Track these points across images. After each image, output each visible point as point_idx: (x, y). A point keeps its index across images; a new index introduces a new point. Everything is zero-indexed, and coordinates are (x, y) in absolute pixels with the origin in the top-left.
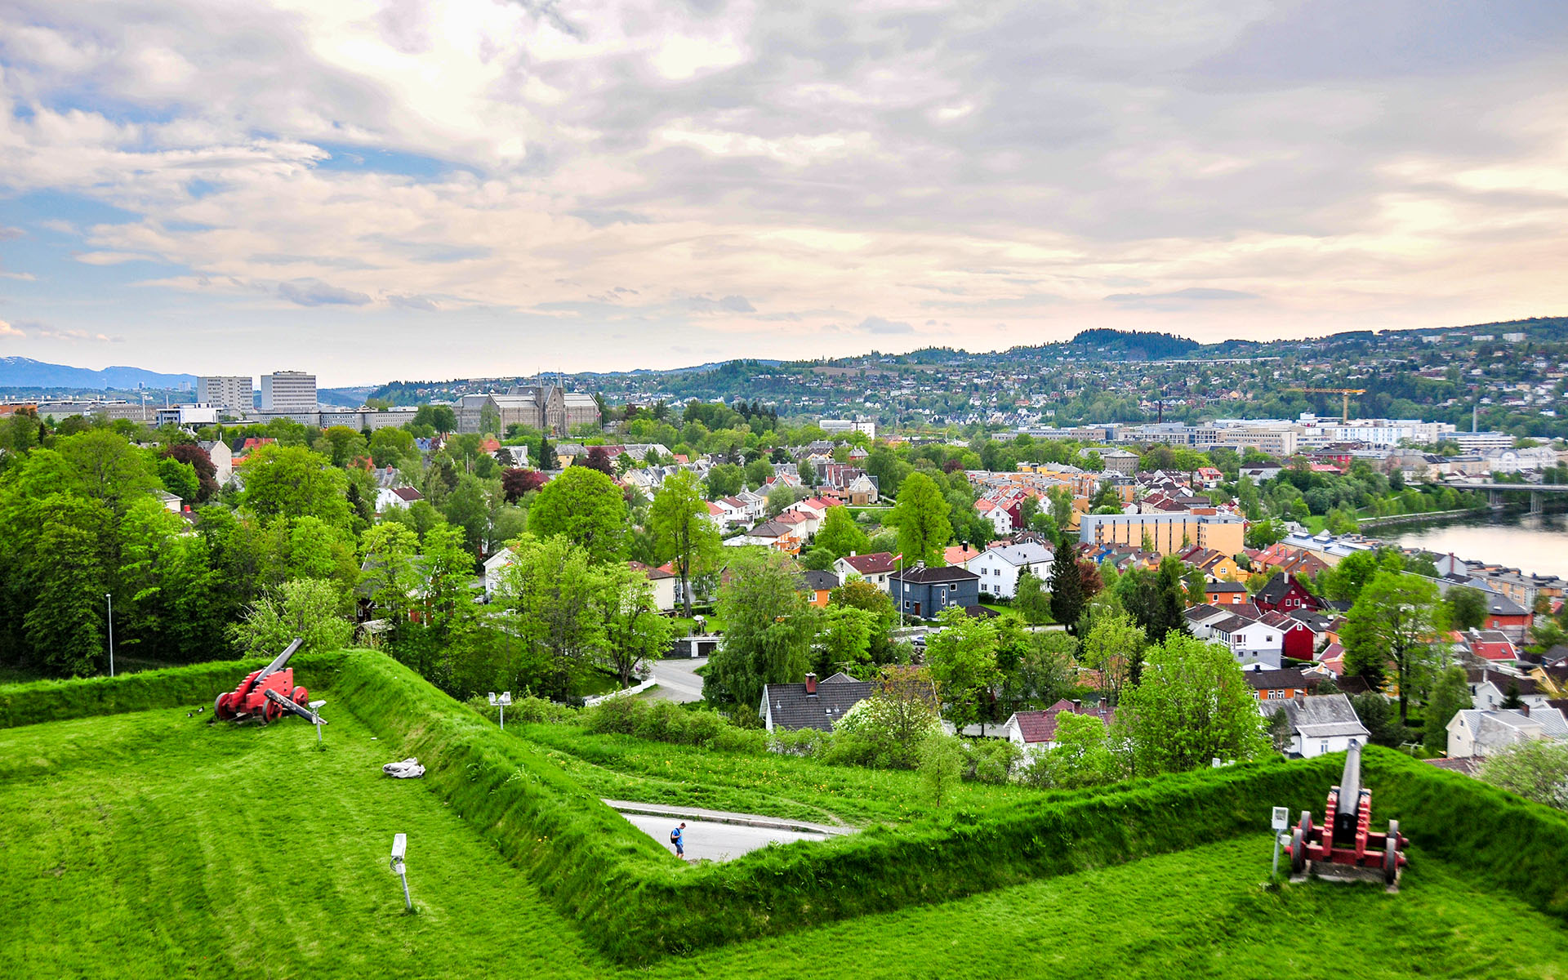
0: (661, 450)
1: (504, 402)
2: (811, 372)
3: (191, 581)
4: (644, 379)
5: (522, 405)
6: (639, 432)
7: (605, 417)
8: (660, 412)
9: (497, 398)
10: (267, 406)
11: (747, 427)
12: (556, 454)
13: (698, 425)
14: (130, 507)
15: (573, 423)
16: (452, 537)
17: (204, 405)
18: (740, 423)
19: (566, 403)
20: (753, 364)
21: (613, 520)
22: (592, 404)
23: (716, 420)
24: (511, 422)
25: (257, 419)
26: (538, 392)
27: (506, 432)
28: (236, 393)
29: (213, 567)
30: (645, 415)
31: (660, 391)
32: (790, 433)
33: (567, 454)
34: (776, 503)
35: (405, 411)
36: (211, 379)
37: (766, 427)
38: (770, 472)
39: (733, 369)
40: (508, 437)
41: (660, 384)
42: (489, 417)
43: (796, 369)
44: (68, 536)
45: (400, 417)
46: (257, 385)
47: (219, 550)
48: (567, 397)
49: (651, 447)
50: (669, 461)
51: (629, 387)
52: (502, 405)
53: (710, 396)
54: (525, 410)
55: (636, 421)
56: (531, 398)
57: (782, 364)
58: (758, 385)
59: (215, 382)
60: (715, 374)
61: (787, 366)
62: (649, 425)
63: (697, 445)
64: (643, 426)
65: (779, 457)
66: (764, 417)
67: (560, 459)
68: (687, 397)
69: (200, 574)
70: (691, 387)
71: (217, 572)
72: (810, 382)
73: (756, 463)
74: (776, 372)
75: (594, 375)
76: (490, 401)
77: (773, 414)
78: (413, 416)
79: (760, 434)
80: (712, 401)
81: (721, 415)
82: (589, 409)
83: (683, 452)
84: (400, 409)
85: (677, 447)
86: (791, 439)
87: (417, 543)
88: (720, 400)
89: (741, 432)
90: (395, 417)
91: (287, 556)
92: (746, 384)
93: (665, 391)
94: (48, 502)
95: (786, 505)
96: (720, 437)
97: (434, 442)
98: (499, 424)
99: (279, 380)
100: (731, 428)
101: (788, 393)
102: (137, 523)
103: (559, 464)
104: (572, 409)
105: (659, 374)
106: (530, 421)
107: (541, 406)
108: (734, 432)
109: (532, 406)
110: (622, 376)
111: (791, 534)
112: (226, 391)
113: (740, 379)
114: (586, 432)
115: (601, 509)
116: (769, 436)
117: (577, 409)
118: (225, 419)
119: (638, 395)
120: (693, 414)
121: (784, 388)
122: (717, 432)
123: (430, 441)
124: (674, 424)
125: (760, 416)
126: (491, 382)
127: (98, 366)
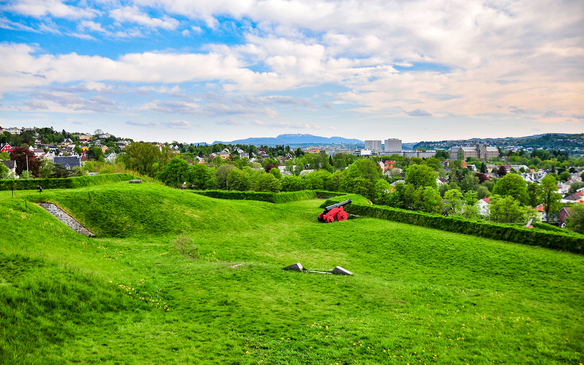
0: (525, 167)
1: (466, 149)
2: (580, 138)
3: (395, 204)
4: (511, 141)
5: (472, 151)
6: (514, 160)
7: (501, 155)
8: (522, 153)
9: (463, 148)
10: (386, 150)
11: (556, 159)
12: (486, 168)
13: (537, 158)
14: (377, 182)
15: (489, 157)
16: (474, 195)
17: (368, 149)
18: (553, 157)
19: (487, 150)
20: (556, 135)
21: (523, 192)
22: (497, 150)
23: (544, 157)
24: (468, 156)
25: (384, 154)
26: (478, 146)
27: (466, 159)
28: (376, 145)
29: (401, 200)
30: (516, 154)
31: (518, 145)
32: (575, 162)
33: (490, 168)
34: (573, 188)
35: (431, 152)
36: (369, 141)
37: (563, 159)
38: (569, 176)
39: (547, 138)
40: (467, 161)
41: (517, 143)
42: (460, 154)
43: (573, 137)
44: (361, 189)
45: (430, 154)
46: (383, 143)
47: (402, 195)
48: (487, 148)
49: (522, 166)
50: (528, 171)
51: (506, 144)
52: (465, 151)
53: (537, 147)
54: (473, 152)
55: (513, 157)
56: (475, 148)
57: (567, 135)
58: (557, 143)
59: (370, 142)
60: (539, 139)
61: (569, 136)
62: (518, 158)
63: (537, 166)
64: (516, 158)
65: (572, 171)
66: (563, 156)
67: (488, 169)
68: (528, 147)
69: (397, 202)
70: (530, 144)
71: (402, 202)
72: (579, 142)
73: (563, 173)
74: (564, 138)
75: (492, 140)
76: (461, 149)
77: (566, 154)
78: (435, 153)
79: (562, 162)
80: (538, 149)
81: (545, 154)
82: (495, 152)
83: (532, 168)
84: (430, 151)
85: (530, 166)
86: (575, 164)
87: (462, 196)
88: (541, 148)
89: (553, 161)
90: (428, 154)
91: (422, 198)
92: (552, 143)
93: (519, 145)
94: (356, 179)
95: (578, 189)
96: (546, 163)
97: (446, 163)
98: (463, 156)
99: (391, 142)
100: (549, 159)
101: (570, 146)
102: (380, 186)
103: (487, 171)
104: (489, 152)
105: (517, 139)
106: (474, 156)
107: (478, 151)
108: (551, 161)
109: (475, 151)
110: (503, 140)
111: (581, 199)
112: (374, 145)
113: (550, 141)
114: (494, 160)
115: (520, 188)
116: (565, 163)
117: (491, 152)
118: (374, 154)
119: (509, 147)
120: (534, 154)
121: (568, 144)
122: (545, 161)
123: (444, 162)
124: (527, 157)
125: (561, 155)
126: (455, 142)
127: (329, 137)
